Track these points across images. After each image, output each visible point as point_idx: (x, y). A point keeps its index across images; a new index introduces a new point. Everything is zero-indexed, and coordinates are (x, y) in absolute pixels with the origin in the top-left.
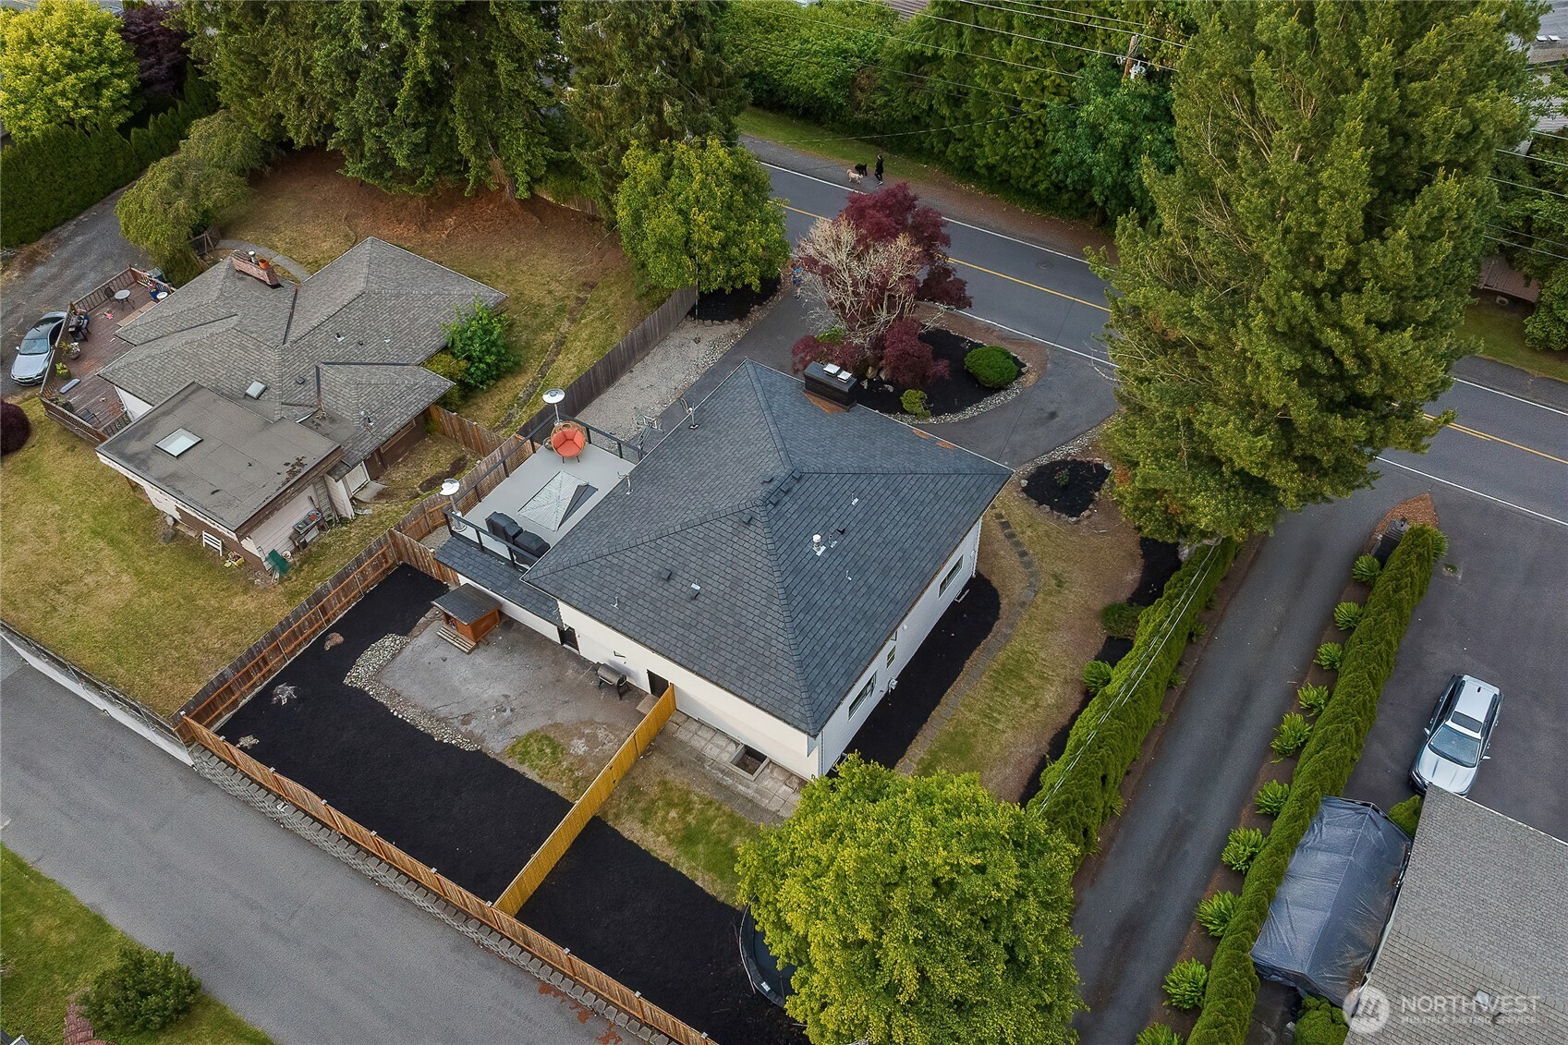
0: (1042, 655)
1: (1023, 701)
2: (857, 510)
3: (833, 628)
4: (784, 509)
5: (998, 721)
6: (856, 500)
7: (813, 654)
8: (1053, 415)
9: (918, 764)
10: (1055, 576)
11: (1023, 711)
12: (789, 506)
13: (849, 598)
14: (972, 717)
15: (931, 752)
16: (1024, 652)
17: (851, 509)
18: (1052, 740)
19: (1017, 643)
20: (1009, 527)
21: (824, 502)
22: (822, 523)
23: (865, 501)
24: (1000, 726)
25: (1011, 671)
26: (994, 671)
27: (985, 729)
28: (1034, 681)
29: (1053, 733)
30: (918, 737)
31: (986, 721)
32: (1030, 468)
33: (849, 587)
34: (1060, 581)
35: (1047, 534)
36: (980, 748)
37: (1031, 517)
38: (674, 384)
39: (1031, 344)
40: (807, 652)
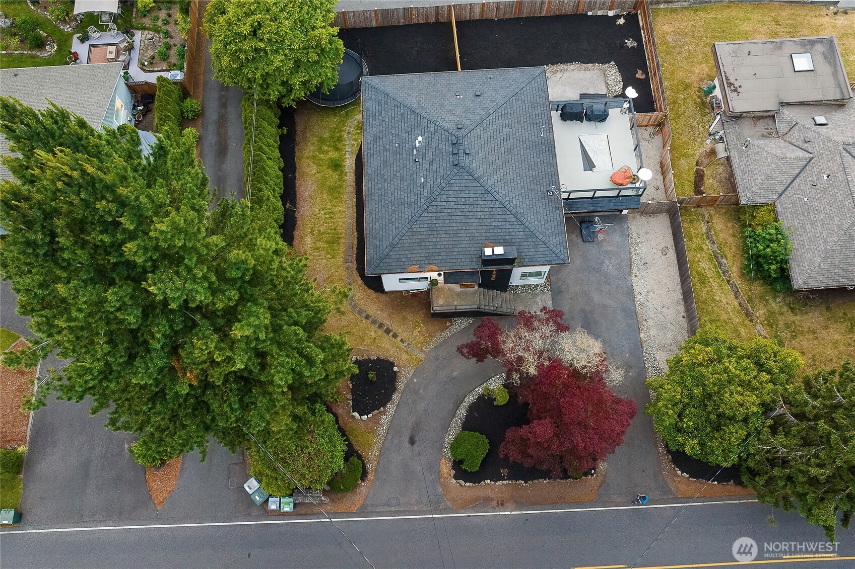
0: (324, 261)
1: (319, 231)
2: (418, 178)
3: (387, 120)
4: (447, 144)
5: (325, 214)
6: (422, 181)
7: (386, 103)
8: (412, 442)
9: (346, 172)
10: (343, 313)
11: (316, 226)
12: (447, 148)
13: (391, 137)
14: (337, 209)
15: (344, 180)
16: (333, 257)
17: (421, 174)
18: (296, 221)
19: (340, 260)
20: (385, 331)
21: (434, 165)
22: (427, 155)
23: (418, 185)
24: (322, 212)
25: (333, 243)
26: (341, 238)
27: (328, 206)
28: (320, 244)
29: (298, 224)
30: (354, 184)
31: (330, 211)
32: (400, 386)
33: (394, 142)
34: (339, 312)
35: (362, 339)
36: (325, 196)
37: (378, 347)
38: (650, 322)
39: (465, 506)
40: (389, 101)
